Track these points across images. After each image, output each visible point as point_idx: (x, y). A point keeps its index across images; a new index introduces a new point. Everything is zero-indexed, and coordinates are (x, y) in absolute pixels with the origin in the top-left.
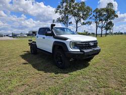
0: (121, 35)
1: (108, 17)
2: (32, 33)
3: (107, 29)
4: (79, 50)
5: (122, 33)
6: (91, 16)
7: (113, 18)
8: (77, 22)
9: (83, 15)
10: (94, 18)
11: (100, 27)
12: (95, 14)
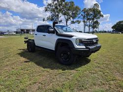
0: (105, 34)
1: (95, 17)
2: (20, 31)
3: (94, 27)
4: (84, 47)
5: (105, 32)
6: (79, 16)
7: (99, 18)
8: (67, 20)
9: (72, 14)
10: (82, 17)
11: (87, 25)
12: (83, 14)
